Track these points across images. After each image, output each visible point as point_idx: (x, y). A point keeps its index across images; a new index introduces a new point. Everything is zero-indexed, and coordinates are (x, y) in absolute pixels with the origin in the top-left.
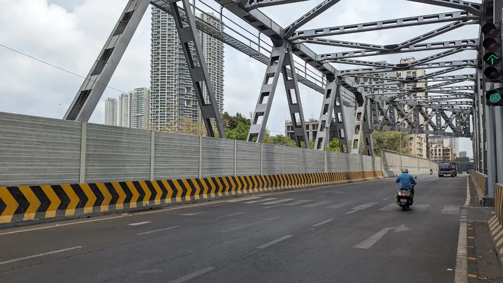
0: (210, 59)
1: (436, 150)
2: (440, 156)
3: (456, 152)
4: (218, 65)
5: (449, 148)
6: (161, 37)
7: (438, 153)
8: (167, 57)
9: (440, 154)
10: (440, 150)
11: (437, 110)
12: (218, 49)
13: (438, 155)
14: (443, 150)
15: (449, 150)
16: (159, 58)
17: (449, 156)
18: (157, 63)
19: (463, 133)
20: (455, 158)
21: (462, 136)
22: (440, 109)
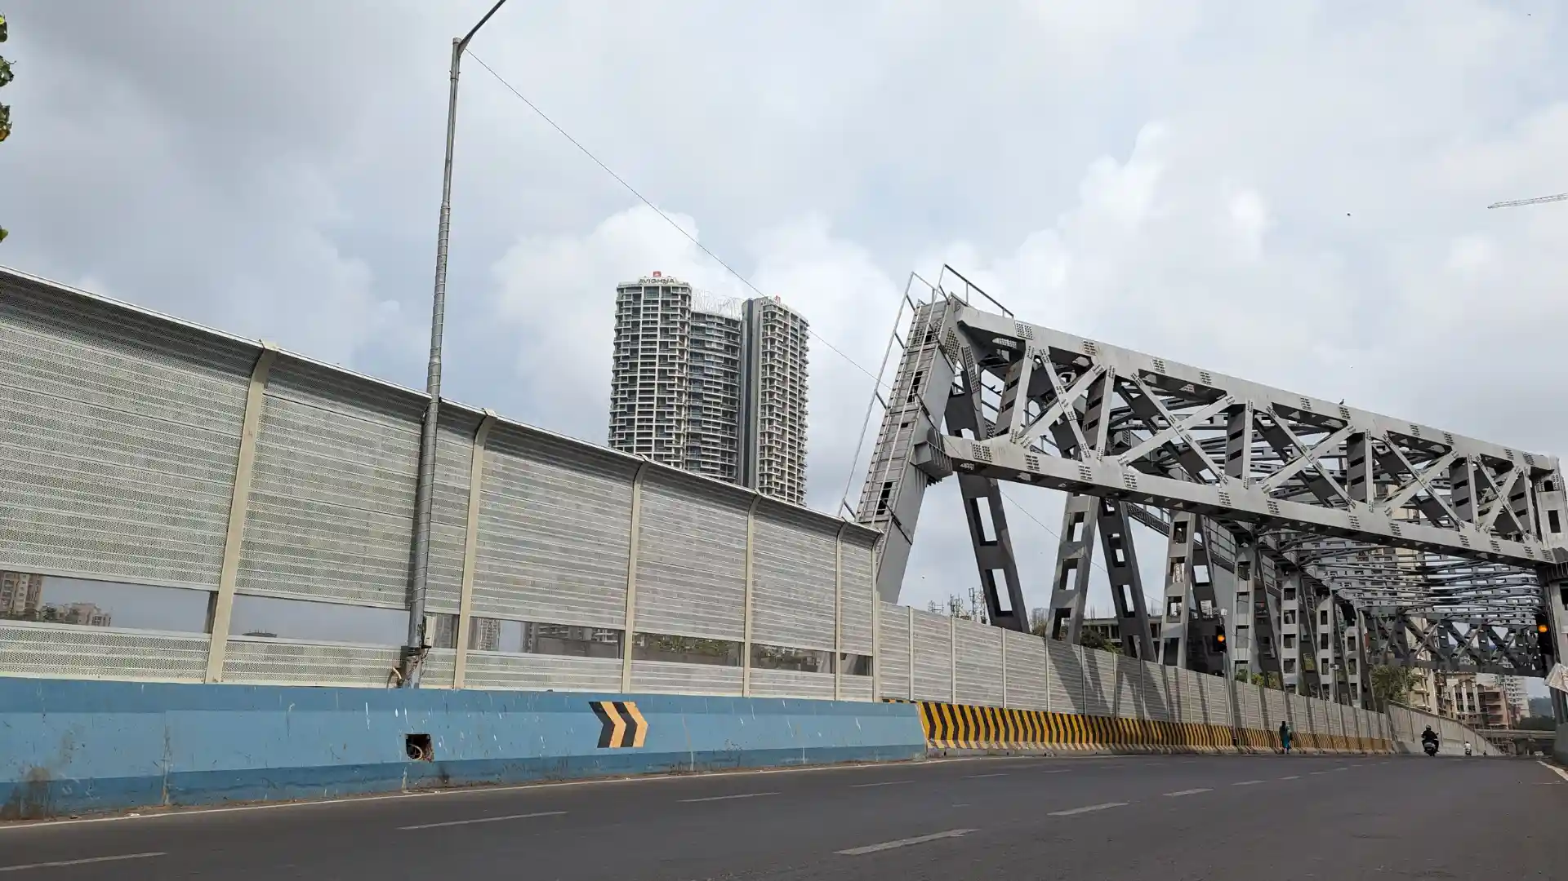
0: (771, 421)
1: (1459, 696)
2: (1472, 714)
3: (1519, 699)
4: (792, 438)
5: (1497, 690)
6: (642, 363)
7: (1466, 703)
8: (654, 417)
9: (1471, 708)
10: (1470, 695)
11: (1439, 622)
12: (791, 393)
13: (1466, 712)
14: (1482, 696)
15: (1496, 695)
16: (634, 419)
17: (1499, 713)
18: (626, 433)
19: (1534, 668)
20: (1518, 719)
21: (1532, 674)
22: (1445, 620)
